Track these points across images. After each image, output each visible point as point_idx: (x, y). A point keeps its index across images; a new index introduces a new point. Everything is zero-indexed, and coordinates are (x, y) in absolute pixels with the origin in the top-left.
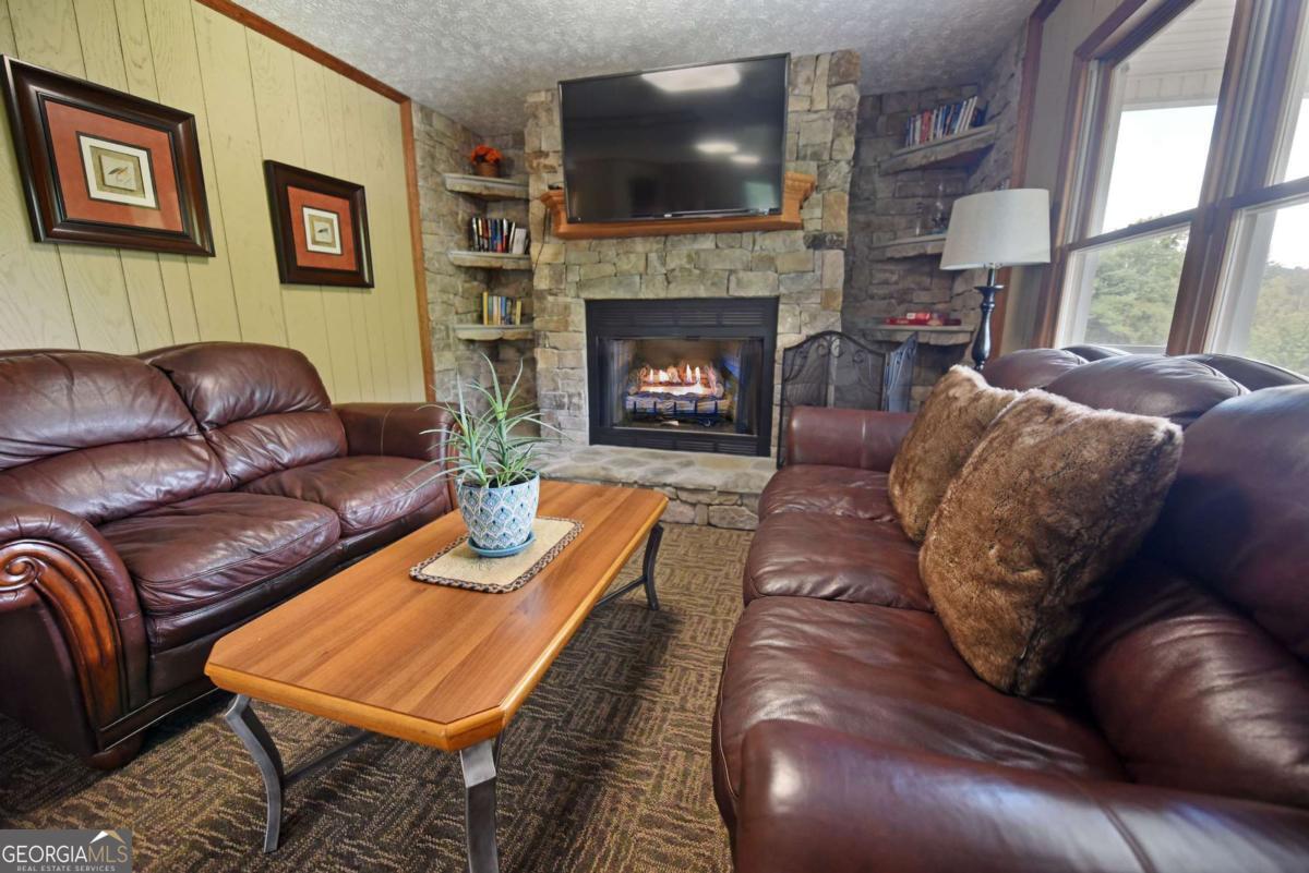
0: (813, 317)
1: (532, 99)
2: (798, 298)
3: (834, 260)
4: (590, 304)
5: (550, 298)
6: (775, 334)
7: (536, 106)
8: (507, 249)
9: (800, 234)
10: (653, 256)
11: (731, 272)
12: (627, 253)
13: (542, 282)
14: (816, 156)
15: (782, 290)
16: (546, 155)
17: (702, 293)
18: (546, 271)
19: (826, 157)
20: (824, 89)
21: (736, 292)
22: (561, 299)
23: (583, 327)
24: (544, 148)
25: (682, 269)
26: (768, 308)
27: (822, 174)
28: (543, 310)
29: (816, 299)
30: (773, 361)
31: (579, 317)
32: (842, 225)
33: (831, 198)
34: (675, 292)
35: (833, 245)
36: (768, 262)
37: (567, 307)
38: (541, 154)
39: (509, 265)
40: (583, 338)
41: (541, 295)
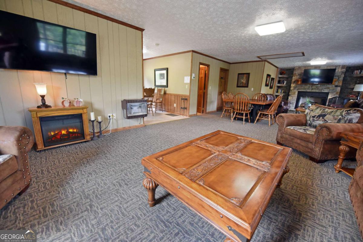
0: (334, 95)
1: (296, 68)
2: (332, 93)
3: (339, 89)
4: (298, 92)
5: (293, 91)
6: (328, 97)
7: (296, 69)
8: (283, 84)
9: (334, 85)
10: (310, 87)
11: (322, 89)
12: (306, 86)
13: (292, 89)
14: (338, 76)
15: (330, 91)
16: (296, 74)
17: (317, 91)
18: (293, 87)
19: (339, 77)
20: (340, 69)
21: (322, 91)
22: (294, 91)
23: (297, 94)
24: (296, 73)
25: (315, 88)
26: (327, 94)
27: (339, 78)
28: (291, 92)
29: (335, 93)
30: (327, 100)
31: (297, 93)
32: (341, 84)
33: (340, 81)
34: (313, 91)
35: (339, 87)
36: (328, 88)
37: (295, 92)
38: (295, 74)
39: (283, 86)
40: (296, 96)
41: (291, 90)
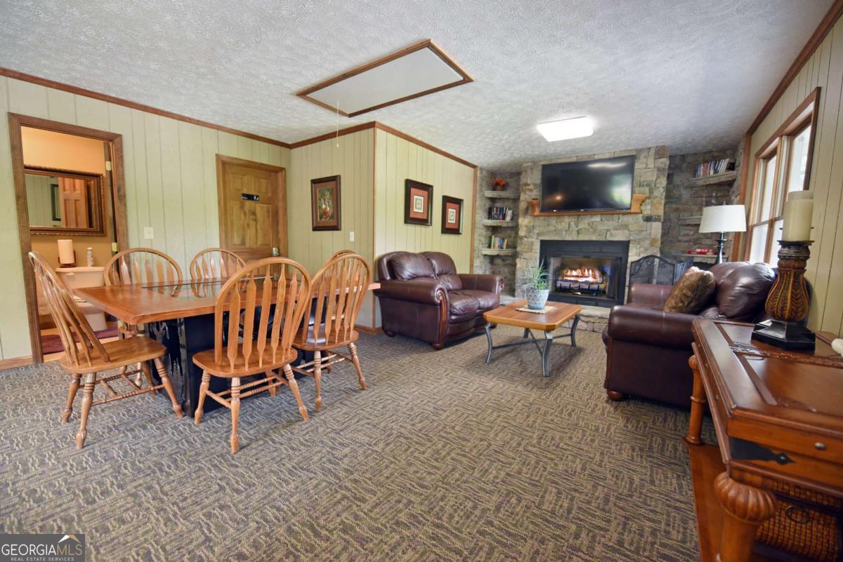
0: (646, 250)
1: (525, 165)
2: (639, 242)
3: (656, 228)
4: (542, 242)
5: (525, 239)
6: (627, 256)
7: (527, 167)
8: (504, 218)
9: (641, 215)
10: (572, 223)
11: (608, 230)
12: (561, 222)
13: (522, 233)
14: (648, 185)
15: (631, 238)
16: (529, 185)
17: (594, 238)
18: (524, 229)
19: (653, 185)
20: (653, 160)
21: (609, 238)
22: (530, 240)
23: (538, 251)
24: (529, 182)
25: (585, 229)
26: (625, 245)
27: (651, 192)
28: (522, 244)
29: (647, 243)
30: (626, 268)
31: (537, 247)
32: (661, 212)
33: (655, 201)
34: (582, 238)
35: (657, 220)
36: (625, 227)
37: (532, 243)
38: (527, 184)
39: (505, 225)
40: (538, 255)
41: (521, 238)
